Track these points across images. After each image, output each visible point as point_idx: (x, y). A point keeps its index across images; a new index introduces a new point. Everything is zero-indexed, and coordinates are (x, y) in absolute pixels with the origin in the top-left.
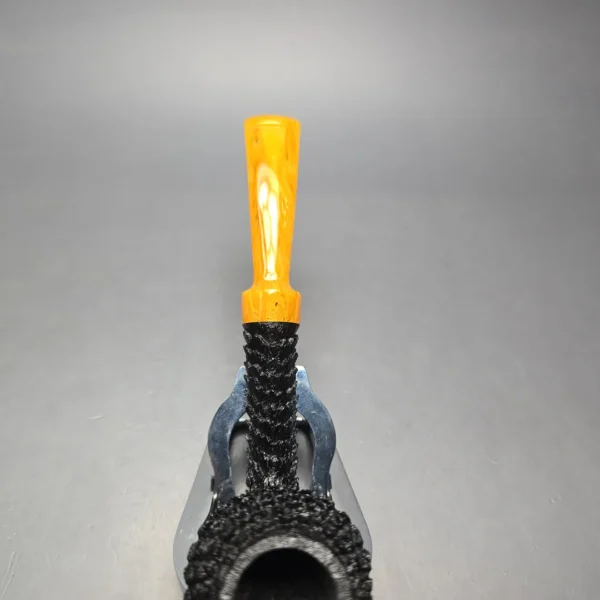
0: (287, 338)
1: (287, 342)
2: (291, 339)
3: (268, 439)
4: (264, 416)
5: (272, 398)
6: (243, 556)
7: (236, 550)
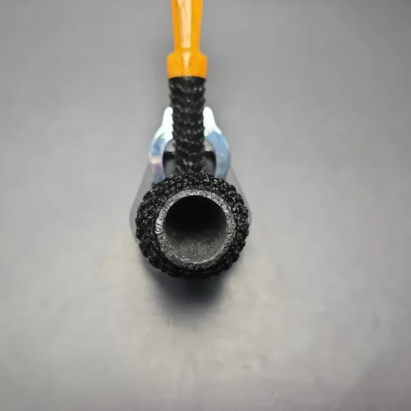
0: (198, 87)
1: (198, 90)
2: (200, 89)
3: (187, 152)
4: (183, 137)
5: (189, 126)
6: (169, 200)
7: (166, 198)
